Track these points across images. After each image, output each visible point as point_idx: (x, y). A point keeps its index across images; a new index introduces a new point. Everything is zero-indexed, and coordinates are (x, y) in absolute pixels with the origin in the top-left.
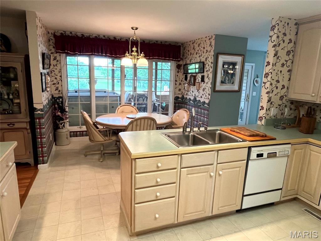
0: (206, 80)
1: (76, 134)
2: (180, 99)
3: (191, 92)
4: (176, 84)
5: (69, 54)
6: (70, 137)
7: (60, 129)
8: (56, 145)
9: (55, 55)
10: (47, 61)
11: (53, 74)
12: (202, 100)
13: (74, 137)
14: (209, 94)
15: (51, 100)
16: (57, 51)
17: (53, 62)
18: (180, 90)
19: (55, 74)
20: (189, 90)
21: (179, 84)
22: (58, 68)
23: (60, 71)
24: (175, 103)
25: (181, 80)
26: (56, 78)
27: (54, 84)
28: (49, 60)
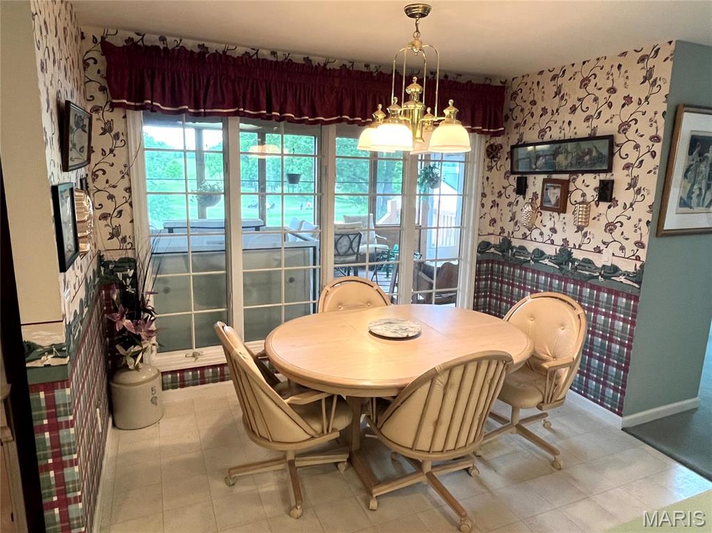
0: (622, 194)
1: (182, 378)
2: (492, 250)
3: (547, 231)
4: (483, 205)
5: (159, 113)
6: (164, 389)
7: (130, 370)
8: (114, 425)
9: (108, 115)
10: (76, 137)
11: (100, 183)
12: (600, 261)
13: (174, 387)
14: (640, 244)
15: (97, 273)
16: (114, 101)
17: (101, 142)
18: (493, 222)
19: (107, 182)
20: (537, 223)
21: (491, 204)
22: (120, 160)
23: (126, 174)
24: (479, 262)
25: (496, 191)
26: (111, 197)
27: (104, 217)
28: (86, 135)
